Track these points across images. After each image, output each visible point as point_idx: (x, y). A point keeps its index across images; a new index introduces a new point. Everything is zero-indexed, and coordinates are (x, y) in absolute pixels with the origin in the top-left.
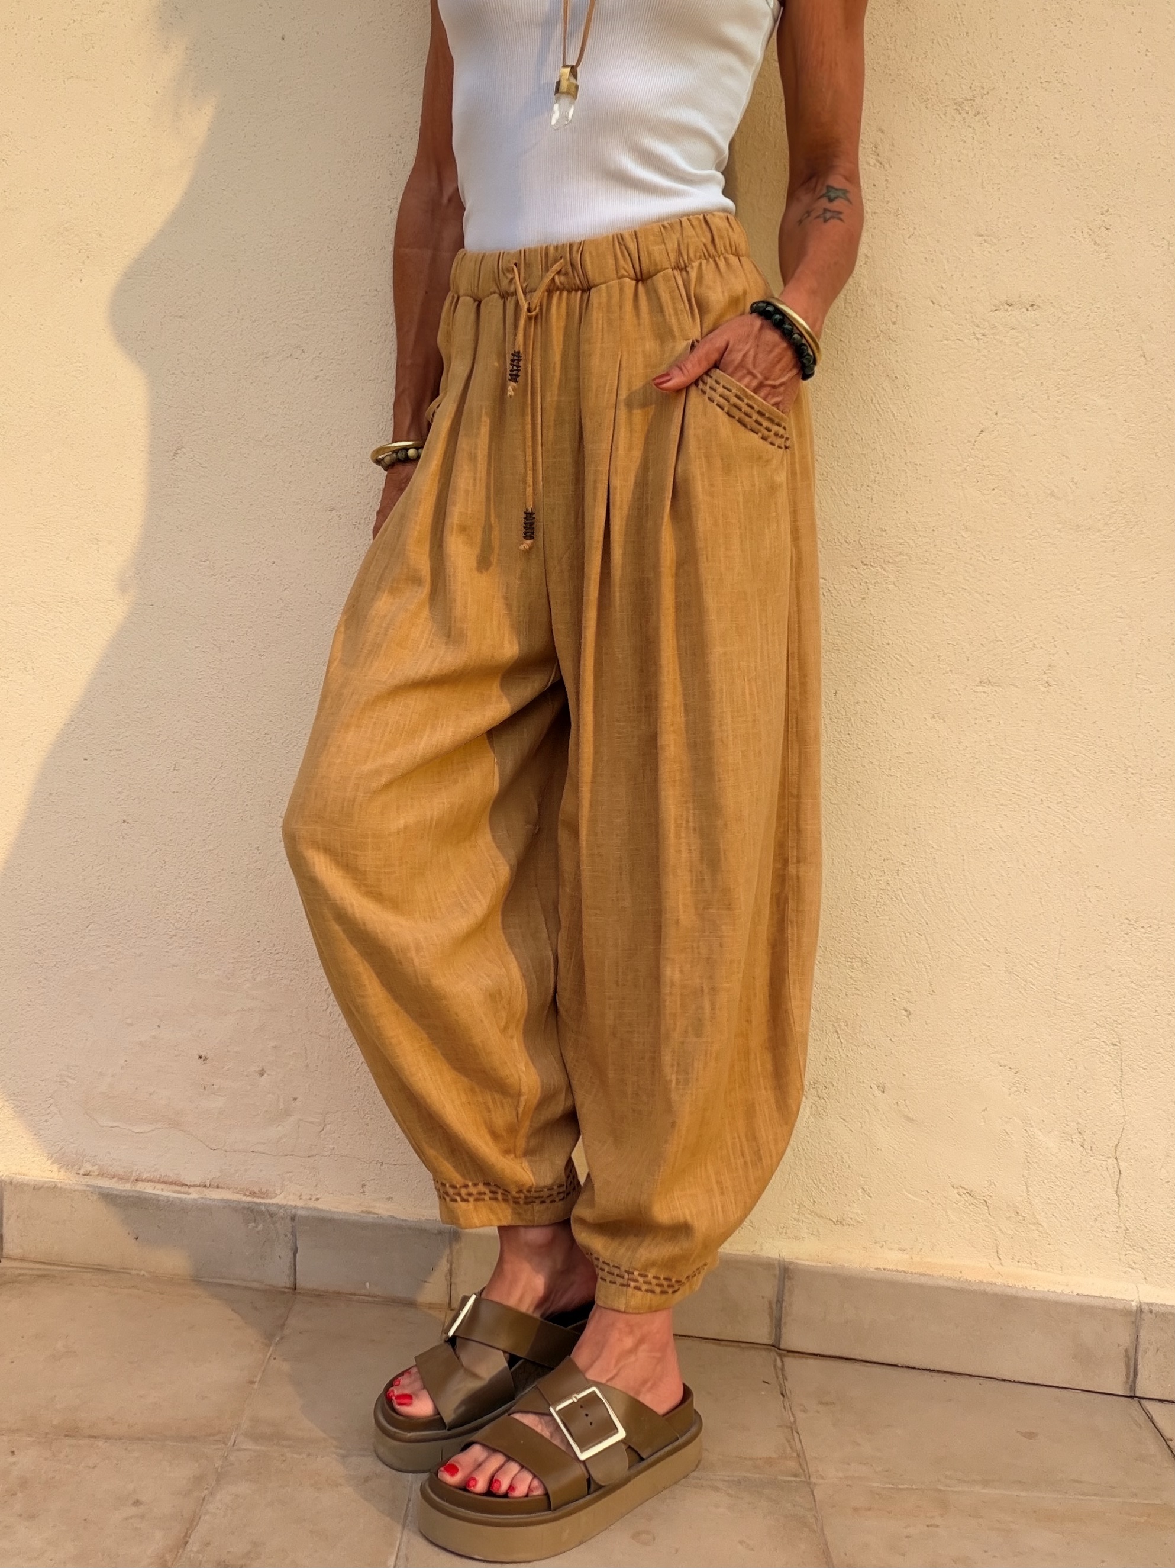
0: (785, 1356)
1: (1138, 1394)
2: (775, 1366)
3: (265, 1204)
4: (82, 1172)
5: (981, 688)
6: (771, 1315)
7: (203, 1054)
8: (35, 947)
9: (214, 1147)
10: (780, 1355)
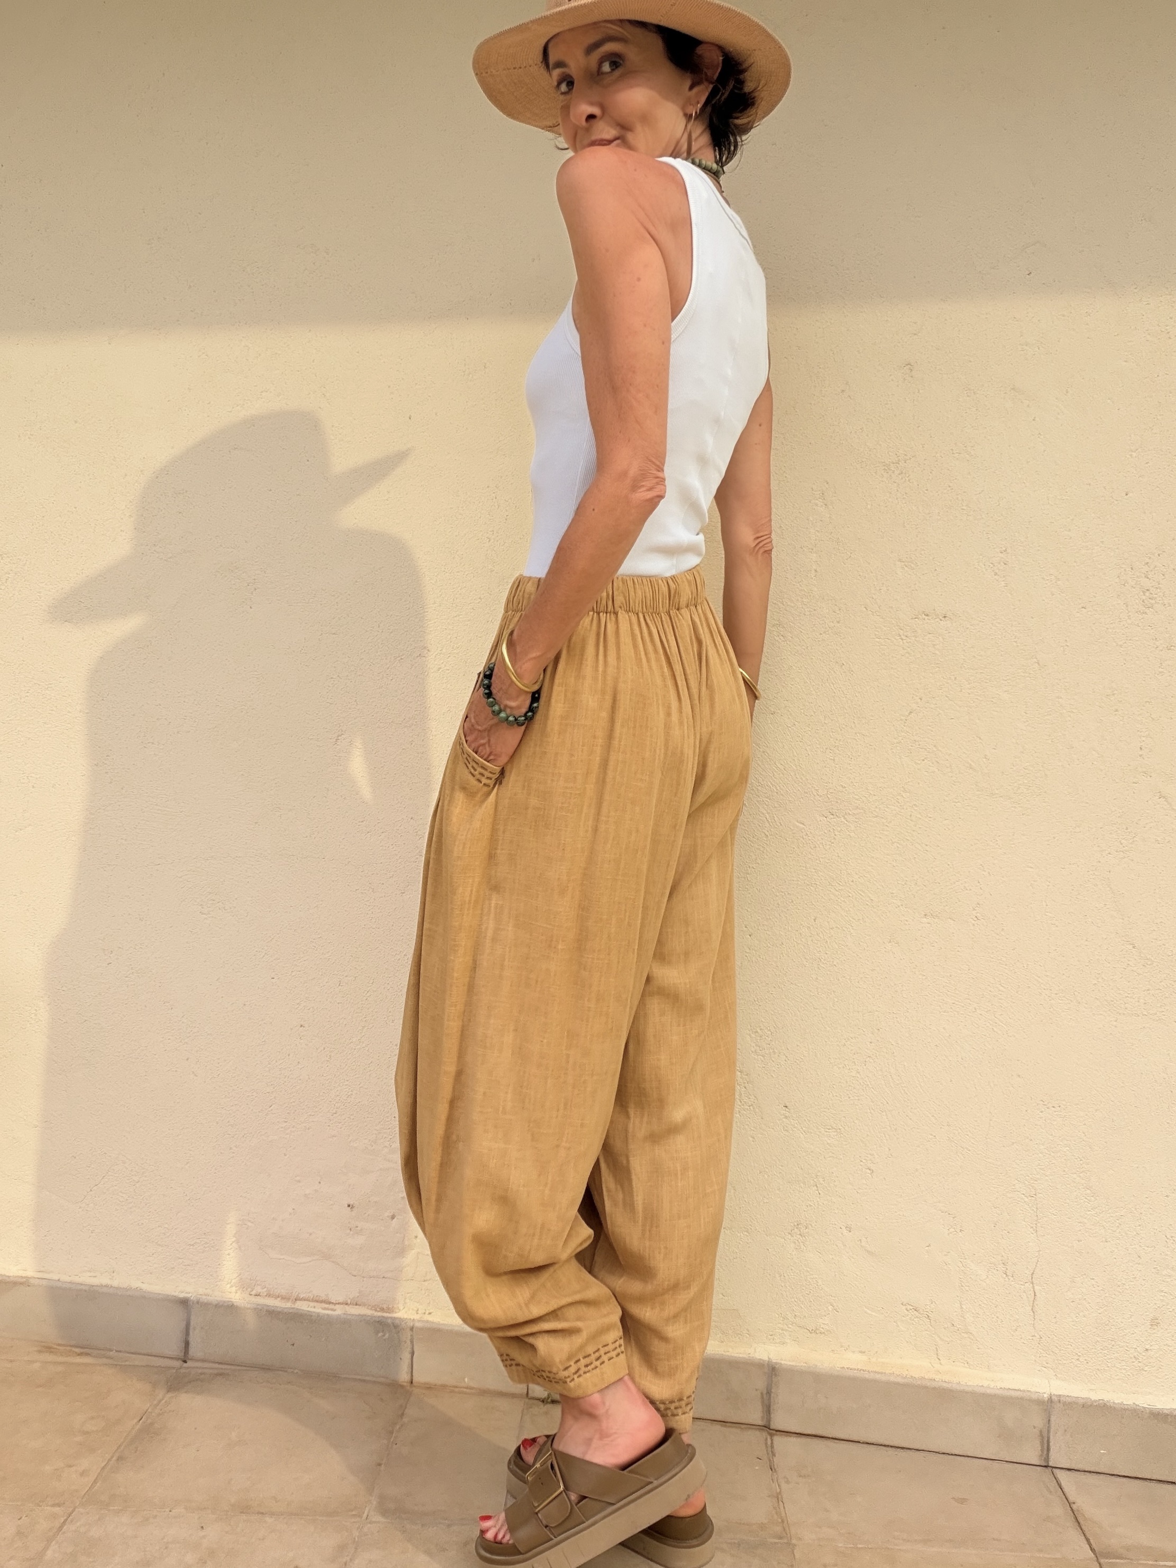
0: (774, 1435)
1: (1051, 1464)
2: (766, 1444)
3: (391, 1318)
4: (253, 1293)
5: (925, 919)
6: (763, 1402)
7: (351, 1203)
8: (229, 1122)
9: (355, 1273)
10: (771, 1435)
